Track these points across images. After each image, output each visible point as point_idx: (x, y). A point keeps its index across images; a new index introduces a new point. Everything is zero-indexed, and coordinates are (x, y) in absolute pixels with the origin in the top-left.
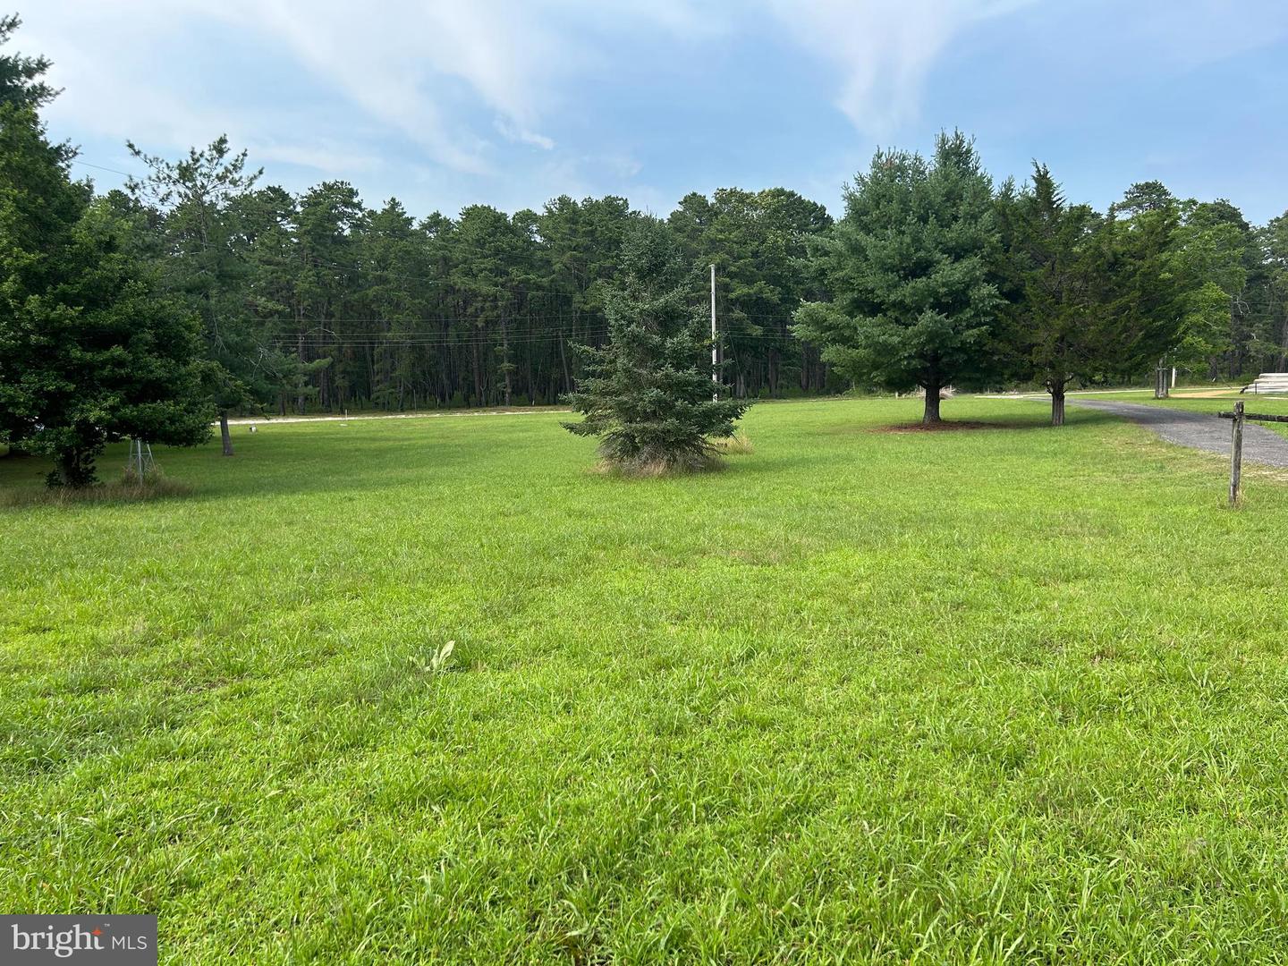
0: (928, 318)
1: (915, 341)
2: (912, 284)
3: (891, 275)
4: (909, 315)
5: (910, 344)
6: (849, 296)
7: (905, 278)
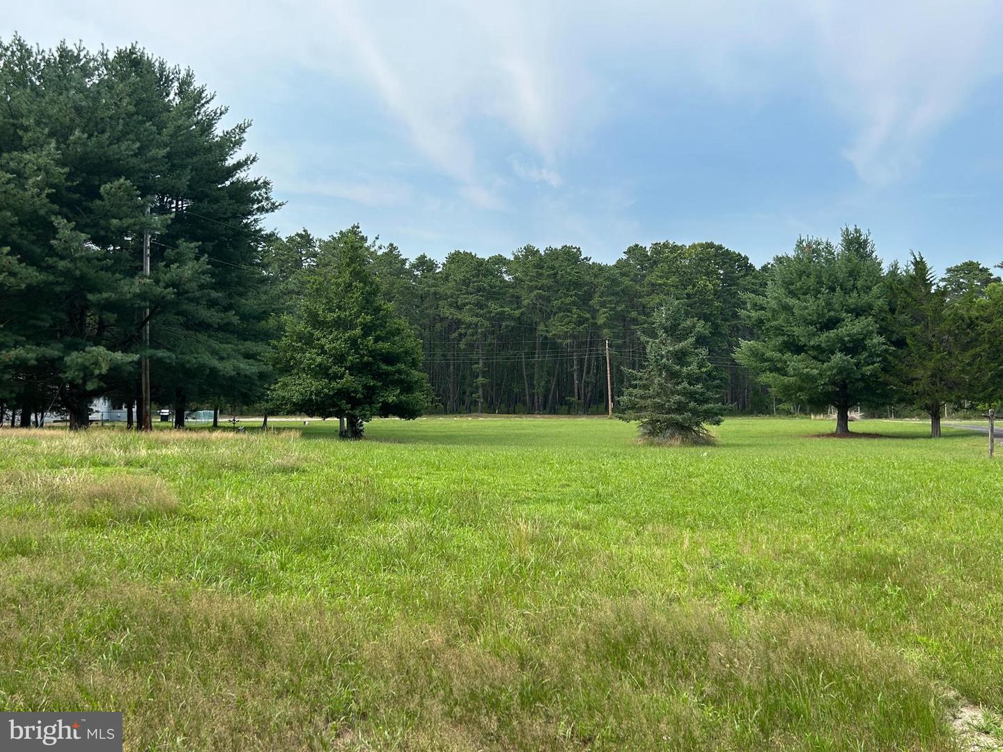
0: (838, 357)
1: (829, 373)
2: (826, 334)
3: (811, 328)
4: (824, 354)
5: (825, 374)
6: (781, 339)
7: (821, 330)
